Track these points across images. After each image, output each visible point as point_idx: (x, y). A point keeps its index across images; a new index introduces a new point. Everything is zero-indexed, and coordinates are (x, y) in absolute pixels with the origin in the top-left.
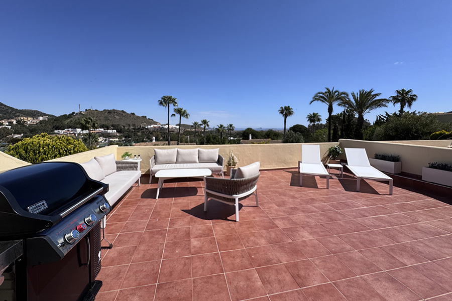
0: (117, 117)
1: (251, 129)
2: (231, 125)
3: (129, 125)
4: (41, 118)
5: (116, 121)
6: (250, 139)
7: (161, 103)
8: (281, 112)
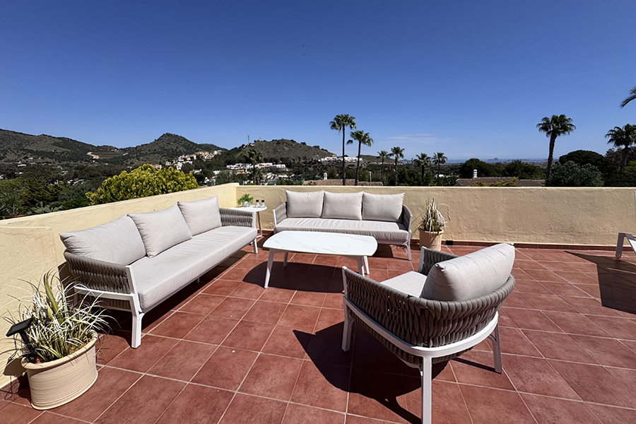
0: (287, 149)
1: (477, 160)
2: (440, 155)
3: (299, 158)
4: (216, 153)
5: (285, 153)
6: (475, 176)
7: (334, 126)
8: (542, 128)
